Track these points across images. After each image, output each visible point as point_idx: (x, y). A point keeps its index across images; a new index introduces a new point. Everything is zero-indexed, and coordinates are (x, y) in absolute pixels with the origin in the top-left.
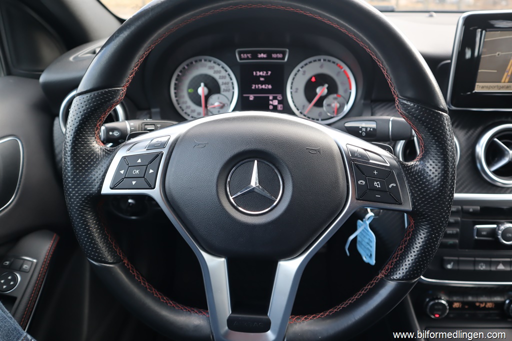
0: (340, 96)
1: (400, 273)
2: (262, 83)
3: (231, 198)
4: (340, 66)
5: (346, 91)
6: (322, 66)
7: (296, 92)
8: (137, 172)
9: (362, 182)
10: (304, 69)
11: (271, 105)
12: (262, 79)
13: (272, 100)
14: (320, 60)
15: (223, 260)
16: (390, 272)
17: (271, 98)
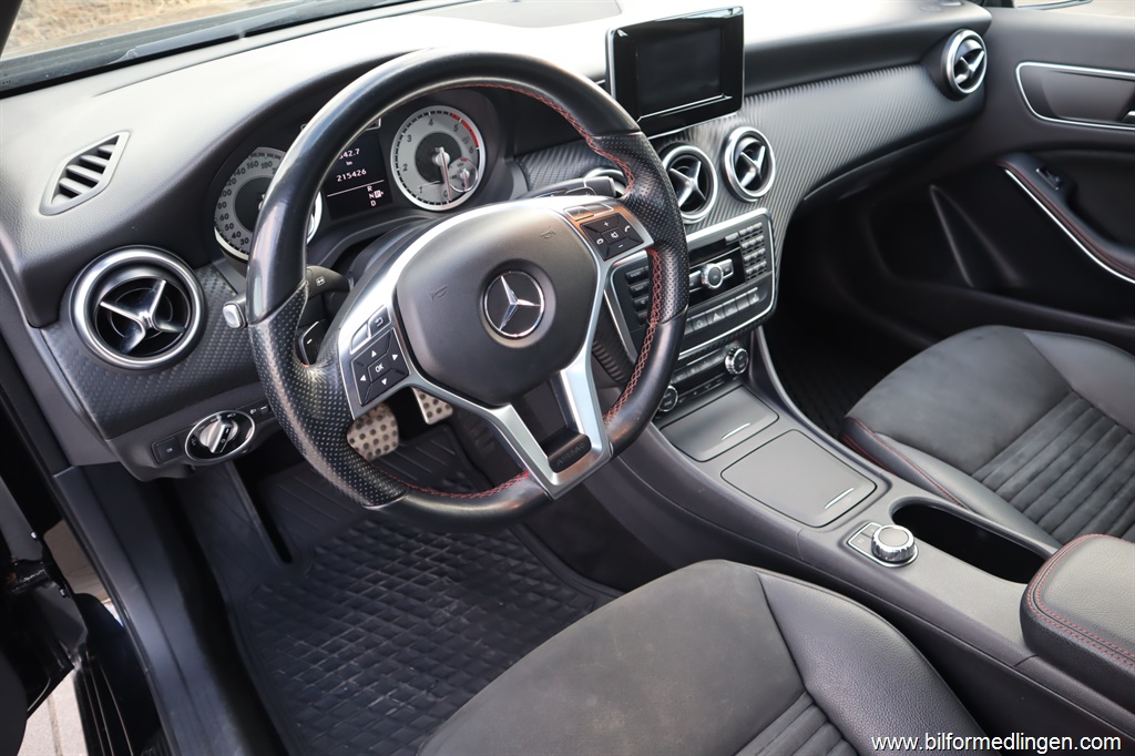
0: (465, 160)
1: (669, 311)
2: (351, 169)
3: (499, 330)
4: (455, 117)
5: (471, 151)
6: (431, 123)
7: (405, 170)
8: (381, 367)
9: (600, 241)
10: (407, 133)
11: (373, 199)
12: (349, 163)
13: (371, 192)
14: (426, 114)
15: (509, 408)
16: (661, 315)
17: (369, 189)
